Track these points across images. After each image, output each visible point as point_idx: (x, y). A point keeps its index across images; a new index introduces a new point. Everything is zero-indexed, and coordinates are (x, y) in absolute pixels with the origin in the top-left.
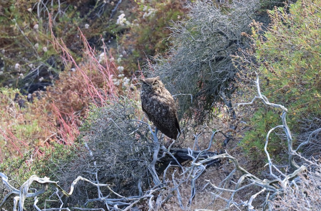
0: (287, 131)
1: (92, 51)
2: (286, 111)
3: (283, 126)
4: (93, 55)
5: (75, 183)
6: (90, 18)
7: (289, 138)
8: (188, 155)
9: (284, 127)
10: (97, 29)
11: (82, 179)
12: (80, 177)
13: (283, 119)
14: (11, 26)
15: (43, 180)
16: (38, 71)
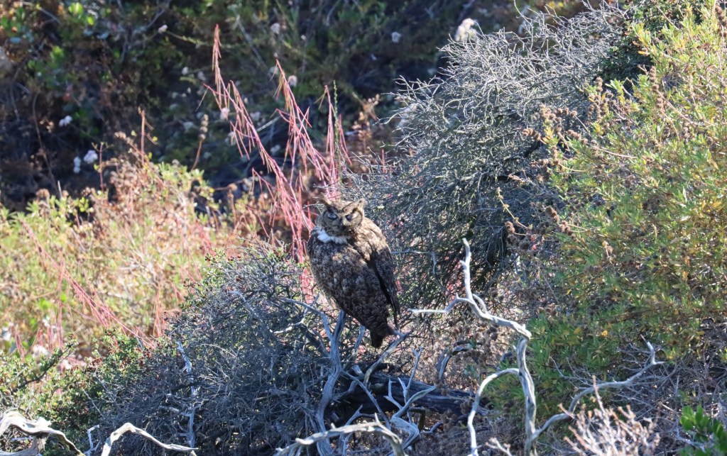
0: (526, 384)
1: (302, 117)
2: (527, 338)
3: (517, 370)
4: (302, 125)
5: (114, 437)
6: (414, 18)
7: (529, 401)
8: (387, 397)
9: (521, 374)
10: (423, 46)
11: (133, 429)
12: (128, 426)
13: (521, 354)
14: (228, 20)
15: (33, 426)
16: (272, 129)
